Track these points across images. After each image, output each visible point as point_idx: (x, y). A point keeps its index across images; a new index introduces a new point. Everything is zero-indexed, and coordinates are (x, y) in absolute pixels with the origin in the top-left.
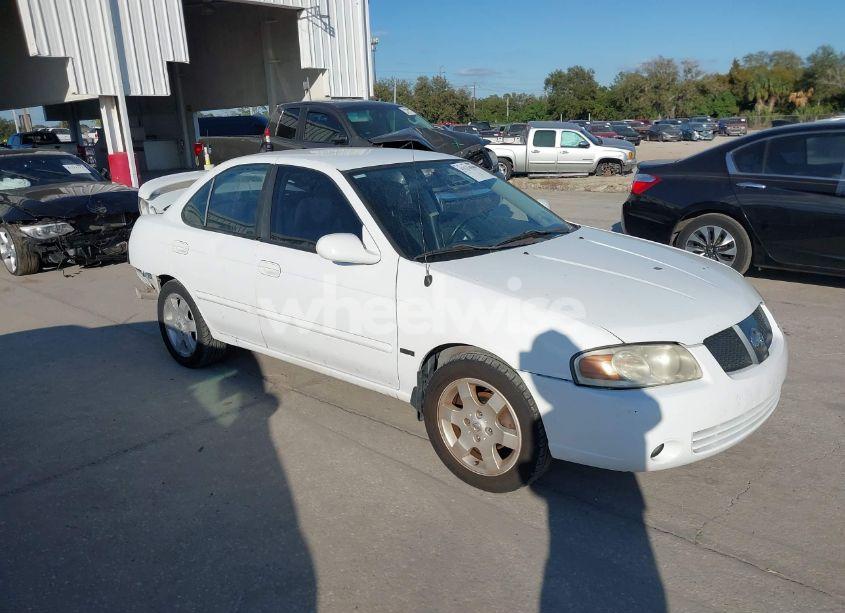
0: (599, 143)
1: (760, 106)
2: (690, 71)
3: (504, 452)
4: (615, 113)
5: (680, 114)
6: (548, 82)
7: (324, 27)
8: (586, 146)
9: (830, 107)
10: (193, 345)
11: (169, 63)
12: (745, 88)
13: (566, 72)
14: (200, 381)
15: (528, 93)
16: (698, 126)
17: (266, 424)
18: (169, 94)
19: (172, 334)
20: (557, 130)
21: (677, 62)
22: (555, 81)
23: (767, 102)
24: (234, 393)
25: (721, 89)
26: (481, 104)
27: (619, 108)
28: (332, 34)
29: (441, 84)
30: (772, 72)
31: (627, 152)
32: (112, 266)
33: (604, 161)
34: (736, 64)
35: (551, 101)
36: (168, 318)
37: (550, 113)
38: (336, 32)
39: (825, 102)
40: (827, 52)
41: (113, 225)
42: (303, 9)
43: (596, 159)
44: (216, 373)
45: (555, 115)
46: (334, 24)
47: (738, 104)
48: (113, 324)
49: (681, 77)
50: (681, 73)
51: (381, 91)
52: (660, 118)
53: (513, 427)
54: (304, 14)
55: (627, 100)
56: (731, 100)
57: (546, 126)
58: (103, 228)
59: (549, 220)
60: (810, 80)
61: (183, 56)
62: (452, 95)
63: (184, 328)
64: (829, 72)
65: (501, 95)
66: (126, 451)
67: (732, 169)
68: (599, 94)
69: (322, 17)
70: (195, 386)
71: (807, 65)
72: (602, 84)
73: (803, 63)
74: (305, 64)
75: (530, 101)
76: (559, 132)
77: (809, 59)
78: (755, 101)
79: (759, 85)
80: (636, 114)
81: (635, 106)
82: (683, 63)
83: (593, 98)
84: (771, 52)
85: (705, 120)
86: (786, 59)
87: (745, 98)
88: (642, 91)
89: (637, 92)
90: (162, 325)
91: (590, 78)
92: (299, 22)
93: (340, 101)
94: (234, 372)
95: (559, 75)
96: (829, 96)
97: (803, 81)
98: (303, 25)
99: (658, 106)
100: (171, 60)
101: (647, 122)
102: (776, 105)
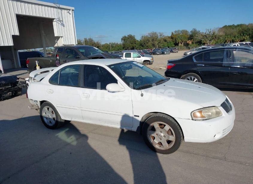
0: (143, 56)
1: (180, 44)
2: (161, 35)
3: (169, 142)
4: (142, 47)
5: (160, 47)
6: (122, 39)
7: (61, 24)
8: (140, 57)
9: (197, 44)
10: (54, 122)
11: (12, 36)
12: (176, 40)
13: (127, 36)
14: (58, 133)
15: (116, 43)
16: (166, 50)
17: (87, 143)
18: (13, 45)
19: (45, 119)
20: (131, 53)
21: (157, 33)
22: (124, 39)
23: (181, 43)
24: (72, 135)
25: (170, 40)
26: (103, 46)
27: (143, 46)
28: (64, 26)
29: (91, 40)
30: (182, 35)
31: (151, 58)
32: (6, 100)
33: (145, 61)
34: (172, 33)
35: (124, 45)
36: (44, 114)
37: (124, 48)
38: (65, 25)
39: (196, 43)
40: (195, 30)
41: (7, 87)
42: (54, 19)
43: (143, 61)
44: (63, 130)
45: (125, 49)
46: (64, 23)
47: (174, 44)
48: (18, 118)
49: (159, 37)
50: (159, 36)
51: (79, 42)
52: (154, 49)
53: (172, 134)
54: (55, 20)
55: (145, 44)
56: (172, 43)
57: (128, 52)
58: (3, 88)
59: (160, 77)
60: (192, 37)
61: (17, 33)
62: (95, 44)
63: (50, 117)
64: (196, 35)
65: (108, 43)
66: (46, 157)
67: (195, 61)
68: (137, 42)
69: (60, 21)
70: (57, 135)
71: (190, 33)
72: (137, 40)
73: (189, 33)
74: (56, 35)
75: (117, 45)
76: (132, 53)
77: (191, 32)
78: (178, 43)
79: (179, 39)
80: (147, 47)
81: (147, 45)
82: (159, 33)
83: (135, 43)
84: (181, 30)
85: (167, 49)
86: (185, 32)
87: (176, 42)
88: (149, 41)
89: (147, 41)
90: (41, 117)
91: (134, 38)
92: (53, 22)
93: (68, 46)
94: (68, 129)
95: (125, 37)
96: (197, 41)
97: (190, 37)
98: (54, 24)
99: (154, 45)
100: (13, 34)
101: (151, 50)
102: (184, 44)
